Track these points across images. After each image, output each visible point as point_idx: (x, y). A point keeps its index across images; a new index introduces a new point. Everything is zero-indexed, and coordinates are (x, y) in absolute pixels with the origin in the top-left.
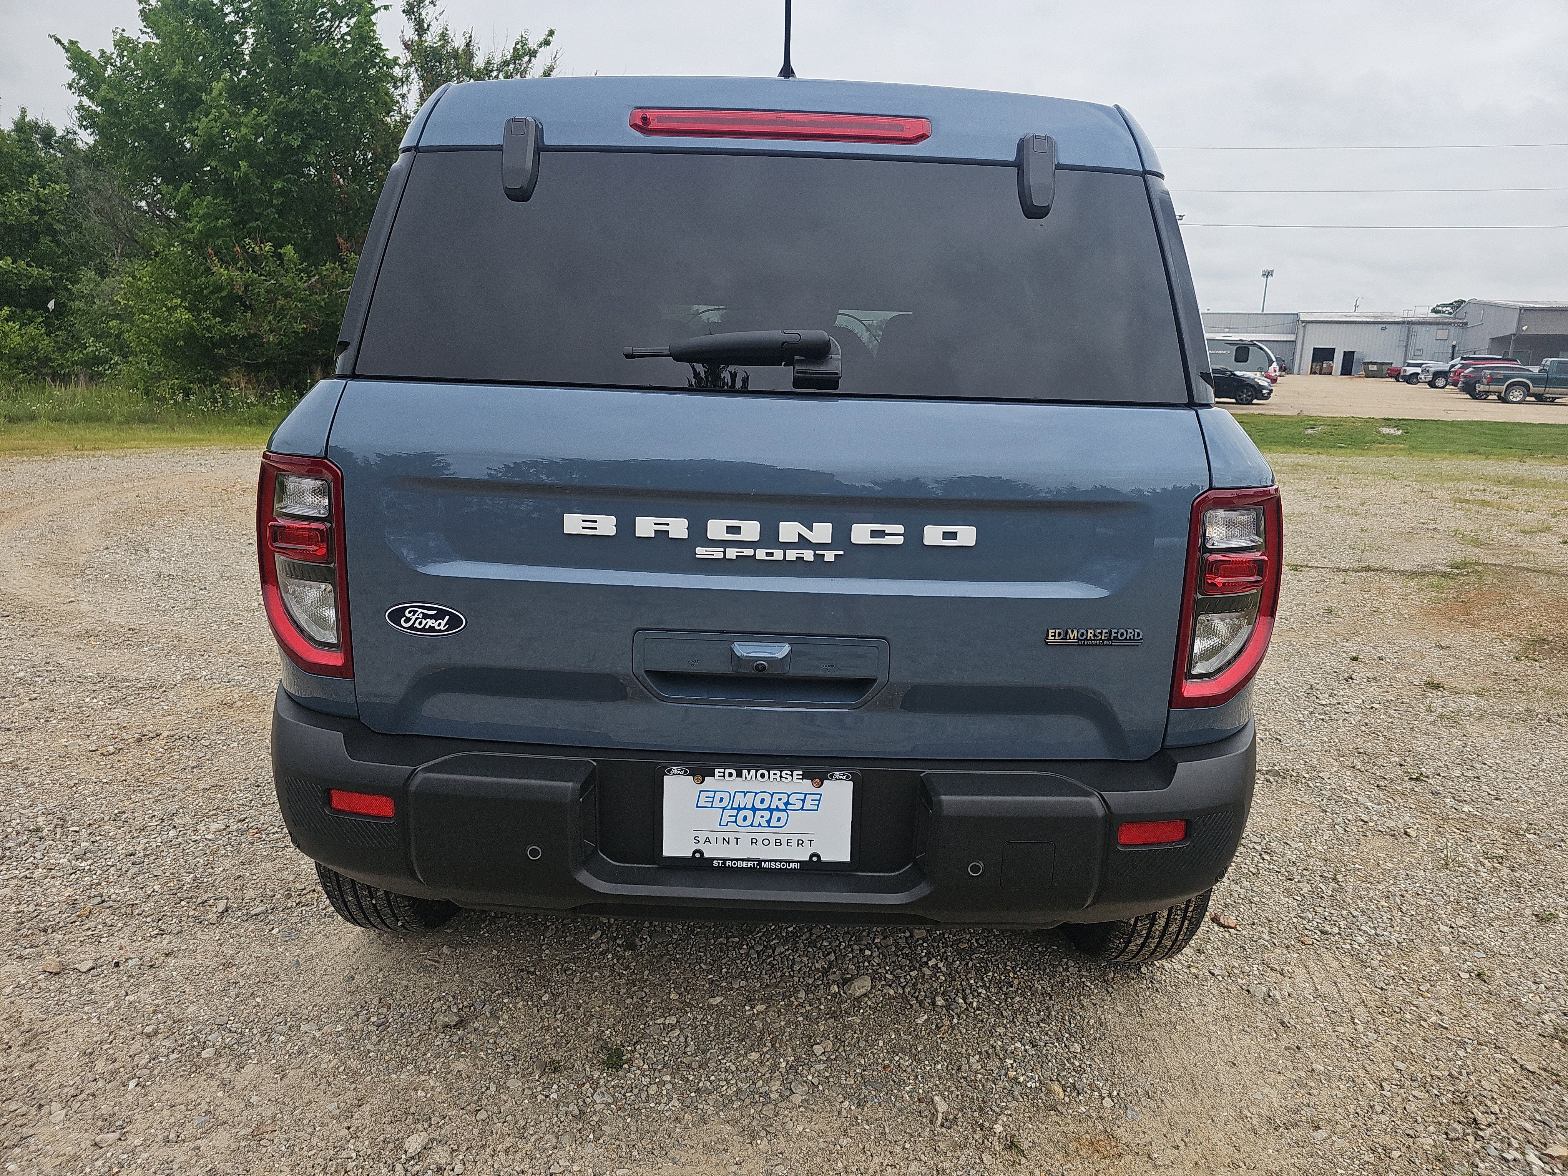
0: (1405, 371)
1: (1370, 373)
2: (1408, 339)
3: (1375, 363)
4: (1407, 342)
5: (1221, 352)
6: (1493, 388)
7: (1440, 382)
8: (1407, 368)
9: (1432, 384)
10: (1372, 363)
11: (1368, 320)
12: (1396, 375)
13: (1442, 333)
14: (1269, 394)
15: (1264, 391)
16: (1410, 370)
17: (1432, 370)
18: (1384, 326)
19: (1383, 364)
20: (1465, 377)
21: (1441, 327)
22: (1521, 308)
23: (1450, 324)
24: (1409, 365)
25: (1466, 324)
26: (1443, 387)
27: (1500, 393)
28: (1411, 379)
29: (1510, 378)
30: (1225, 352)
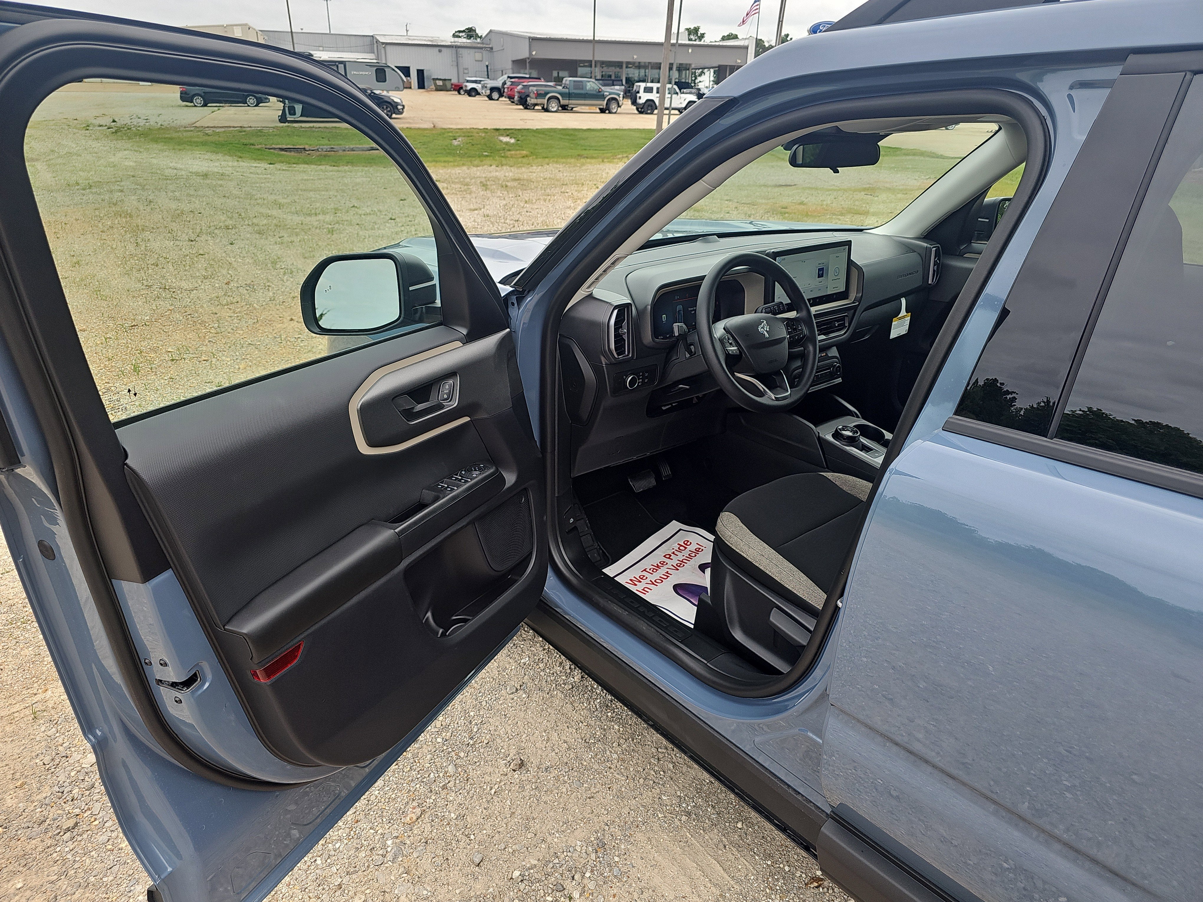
0: (466, 86)
1: (439, 88)
2: (457, 59)
3: (440, 79)
4: (457, 63)
5: (364, 73)
6: (539, 101)
7: (495, 95)
8: (468, 84)
9: (490, 98)
10: (437, 79)
11: (426, 43)
12: (458, 89)
13: (478, 56)
14: (403, 109)
15: (399, 107)
16: (470, 86)
17: (489, 86)
18: (440, 48)
19: (445, 80)
20: (519, 92)
21: (476, 50)
22: (530, 38)
23: (481, 48)
24: (468, 81)
25: (492, 48)
26: (498, 100)
27: (544, 105)
28: (473, 93)
29: (547, 93)
30: (367, 73)
